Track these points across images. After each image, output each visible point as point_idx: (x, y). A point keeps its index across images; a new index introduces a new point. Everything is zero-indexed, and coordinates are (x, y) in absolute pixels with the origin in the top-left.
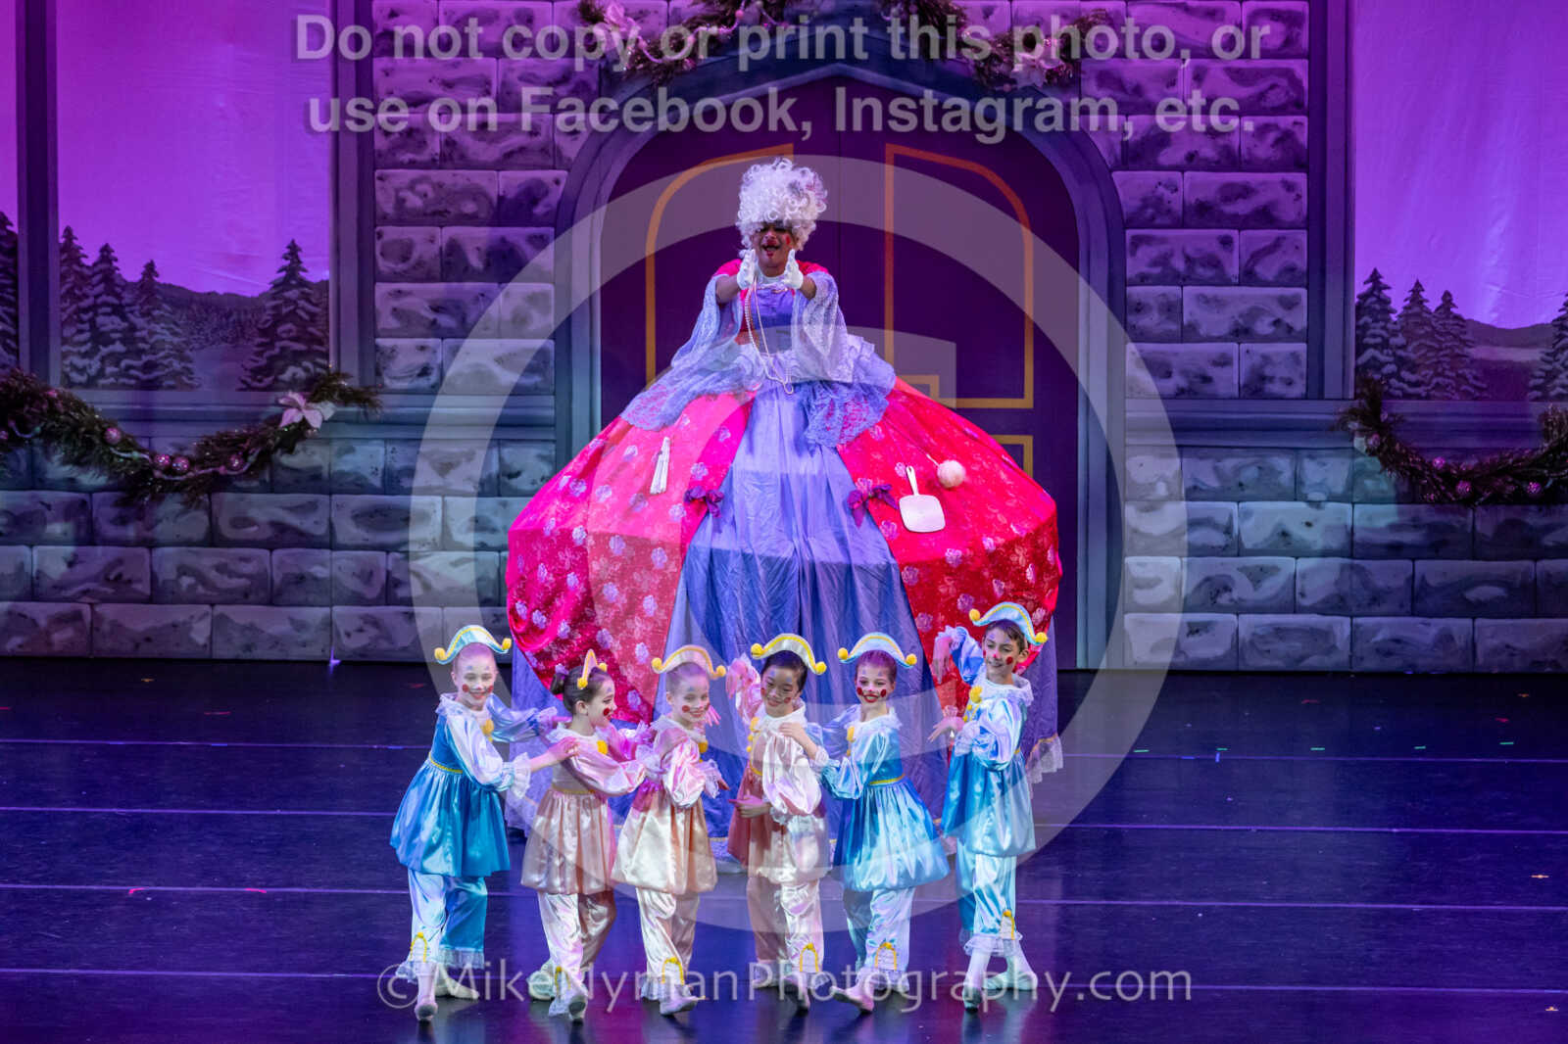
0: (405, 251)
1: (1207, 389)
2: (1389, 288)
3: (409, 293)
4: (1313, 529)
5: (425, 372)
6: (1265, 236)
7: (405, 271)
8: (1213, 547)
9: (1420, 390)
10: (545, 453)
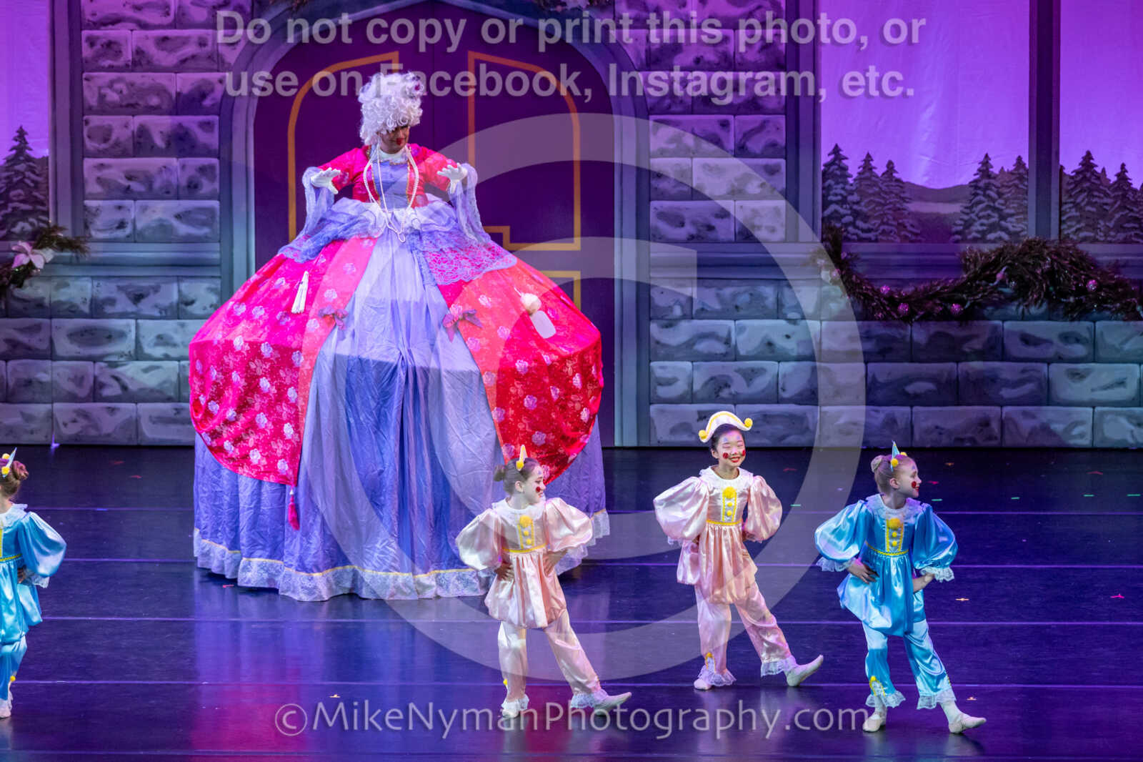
0: (106, 135)
1: (711, 235)
2: (846, 158)
3: (109, 166)
4: (792, 339)
5: (122, 225)
6: (754, 120)
7: (106, 149)
8: (716, 354)
9: (871, 235)
10: (213, 286)
